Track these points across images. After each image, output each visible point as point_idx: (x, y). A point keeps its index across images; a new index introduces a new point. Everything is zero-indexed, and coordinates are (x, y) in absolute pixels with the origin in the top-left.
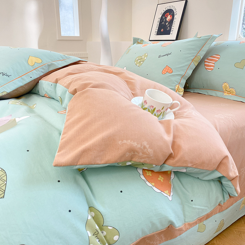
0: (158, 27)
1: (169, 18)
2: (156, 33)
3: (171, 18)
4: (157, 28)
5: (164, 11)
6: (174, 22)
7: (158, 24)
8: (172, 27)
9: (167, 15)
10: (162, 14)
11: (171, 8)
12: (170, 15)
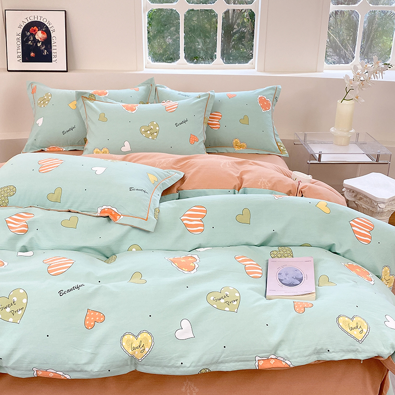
0: (21, 48)
1: (40, 35)
2: (21, 58)
3: (45, 36)
4: (21, 51)
5: (25, 24)
6: (52, 43)
7: (20, 43)
8: (53, 51)
9: (35, 31)
10: (22, 28)
11: (39, 20)
12: (40, 32)
